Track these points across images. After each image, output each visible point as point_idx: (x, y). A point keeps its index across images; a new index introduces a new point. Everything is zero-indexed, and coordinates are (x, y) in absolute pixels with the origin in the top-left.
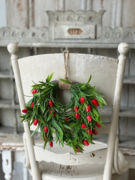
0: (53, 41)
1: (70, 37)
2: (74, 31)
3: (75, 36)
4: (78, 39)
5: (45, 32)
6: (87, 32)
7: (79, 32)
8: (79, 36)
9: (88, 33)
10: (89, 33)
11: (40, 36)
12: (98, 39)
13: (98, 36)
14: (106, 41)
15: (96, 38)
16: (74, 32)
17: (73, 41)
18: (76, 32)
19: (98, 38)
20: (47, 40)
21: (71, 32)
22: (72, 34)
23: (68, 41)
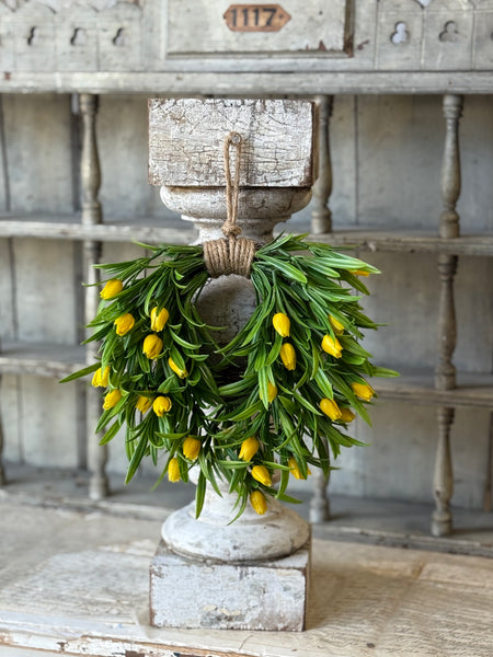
0: (161, 64)
1: (235, 47)
2: (252, 15)
3: (257, 40)
4: (270, 54)
5: (126, 24)
6: (311, 19)
7: (276, 20)
8: (272, 41)
9: (314, 24)
10: (319, 25)
11: (106, 45)
12: (357, 54)
13: (358, 41)
14: (393, 60)
15: (349, 47)
16: (252, 22)
17: (249, 63)
18: (262, 22)
19: (360, 47)
20: (135, 58)
21: (240, 20)
22: (246, 28)
23: (228, 63)
